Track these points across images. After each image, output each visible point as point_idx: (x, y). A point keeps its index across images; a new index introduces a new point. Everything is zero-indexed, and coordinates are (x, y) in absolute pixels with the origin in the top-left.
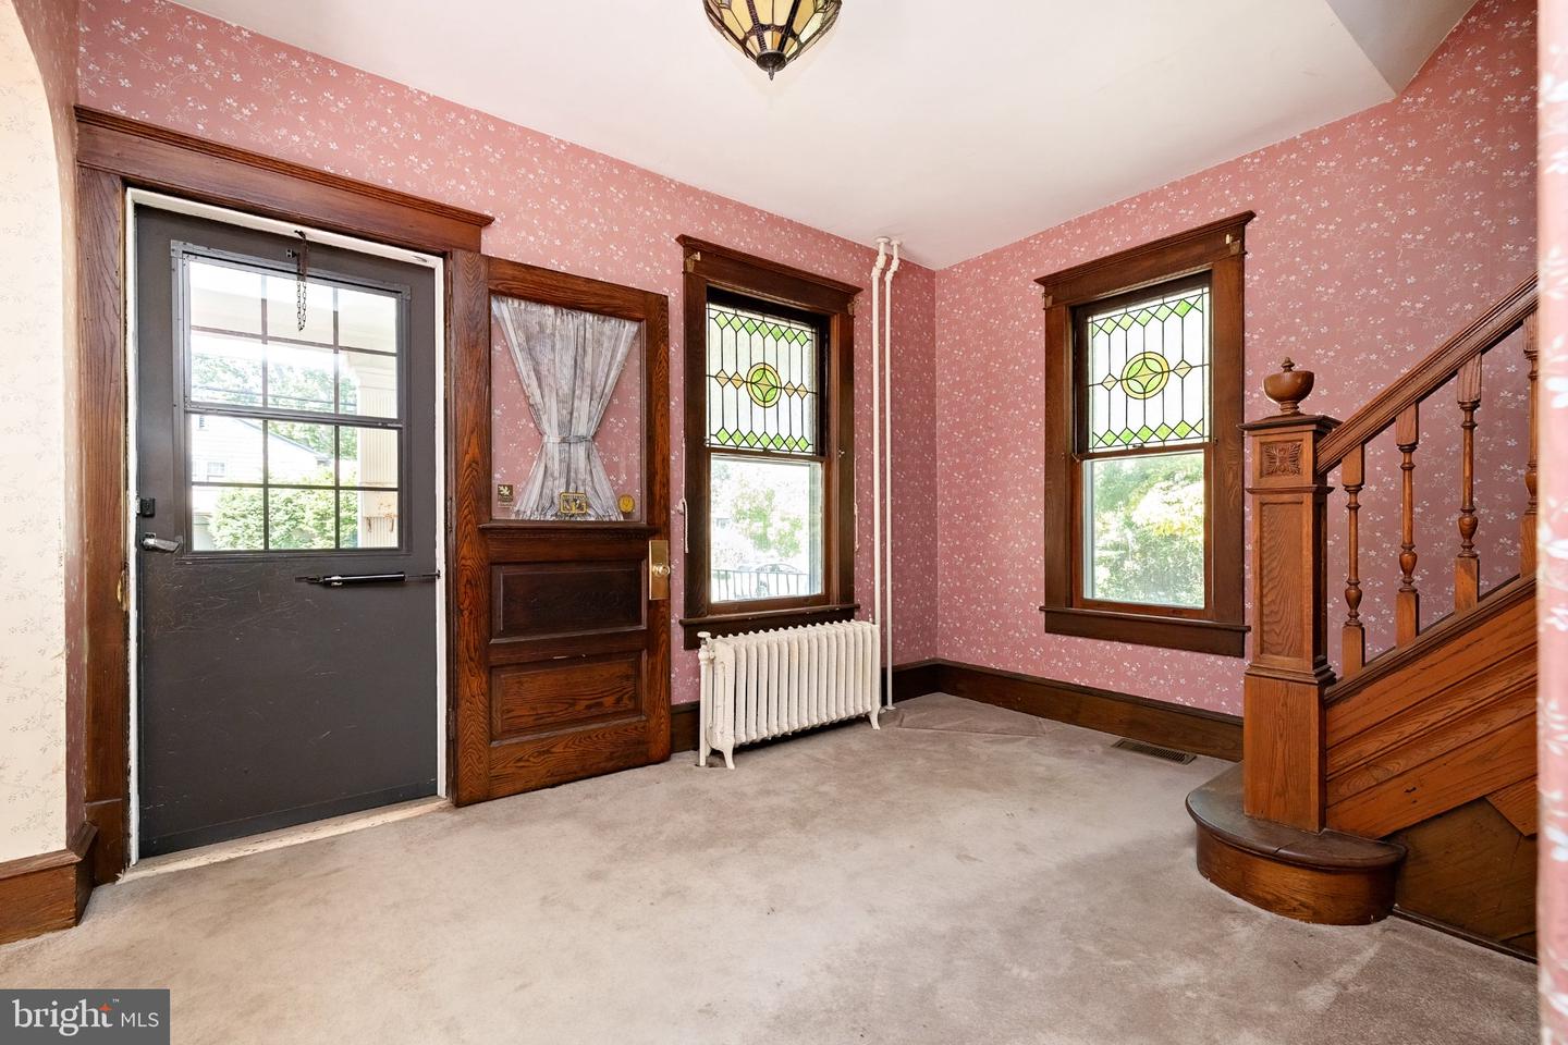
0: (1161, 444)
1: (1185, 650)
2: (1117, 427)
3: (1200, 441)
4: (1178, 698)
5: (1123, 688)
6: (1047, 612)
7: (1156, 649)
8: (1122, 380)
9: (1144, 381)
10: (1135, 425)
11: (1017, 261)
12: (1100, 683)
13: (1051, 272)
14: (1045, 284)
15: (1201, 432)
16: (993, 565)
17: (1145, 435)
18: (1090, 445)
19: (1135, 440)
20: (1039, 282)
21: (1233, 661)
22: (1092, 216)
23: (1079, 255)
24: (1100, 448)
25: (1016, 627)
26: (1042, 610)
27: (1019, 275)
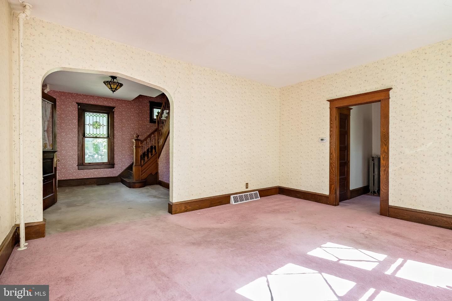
1: (106, 168)
2: (91, 133)
4: (105, 176)
5: (95, 177)
7: (101, 169)
8: (92, 125)
9: (97, 126)
10: (95, 133)
11: (70, 96)
12: (90, 177)
13: (79, 102)
14: (79, 104)
15: (106, 136)
16: (63, 158)
17: (96, 135)
18: (86, 135)
19: (95, 135)
20: (77, 103)
21: (113, 169)
22: (88, 95)
23: (85, 101)
24: (88, 136)
25: (70, 170)
26: (77, 165)
27: (70, 99)
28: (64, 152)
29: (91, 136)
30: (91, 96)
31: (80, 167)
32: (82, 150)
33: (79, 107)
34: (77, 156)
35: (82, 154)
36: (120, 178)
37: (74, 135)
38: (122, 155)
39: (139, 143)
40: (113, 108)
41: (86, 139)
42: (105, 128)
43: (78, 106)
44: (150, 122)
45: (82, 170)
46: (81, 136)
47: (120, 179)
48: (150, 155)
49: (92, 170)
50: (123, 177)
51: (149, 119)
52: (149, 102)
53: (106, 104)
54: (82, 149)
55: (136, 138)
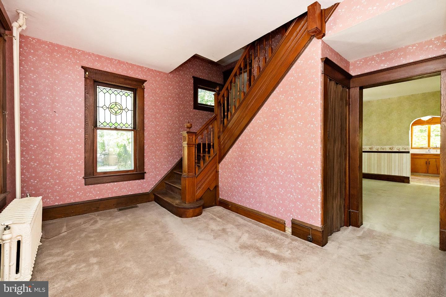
0: (121, 128)
1: (131, 180)
2: (108, 121)
3: (131, 129)
4: (129, 193)
5: (114, 195)
6: (85, 179)
7: (123, 182)
8: (109, 108)
9: (116, 110)
10: (113, 122)
11: (70, 54)
12: (106, 196)
13: (87, 66)
14: (85, 69)
15: (131, 127)
16: (57, 165)
17: (116, 125)
18: (98, 125)
19: (113, 126)
20: (82, 67)
21: (142, 180)
22: (103, 57)
23: (97, 66)
24: (102, 126)
25: (70, 187)
26: (83, 178)
27: (71, 60)
28: (58, 155)
29: (108, 127)
30: (107, 59)
31: (90, 180)
32: (92, 151)
33: (87, 73)
34: (83, 160)
35: (91, 158)
36: (154, 194)
37: (79, 124)
38: (155, 158)
39: (193, 138)
40: (144, 81)
41: (98, 131)
42: (130, 114)
43: (85, 73)
44: (194, 108)
45: (92, 186)
46: (91, 126)
47: (153, 197)
48: (207, 158)
49: (109, 184)
50: (159, 194)
51: (192, 103)
52: (193, 77)
53: (131, 74)
54: (92, 148)
55: (188, 130)
